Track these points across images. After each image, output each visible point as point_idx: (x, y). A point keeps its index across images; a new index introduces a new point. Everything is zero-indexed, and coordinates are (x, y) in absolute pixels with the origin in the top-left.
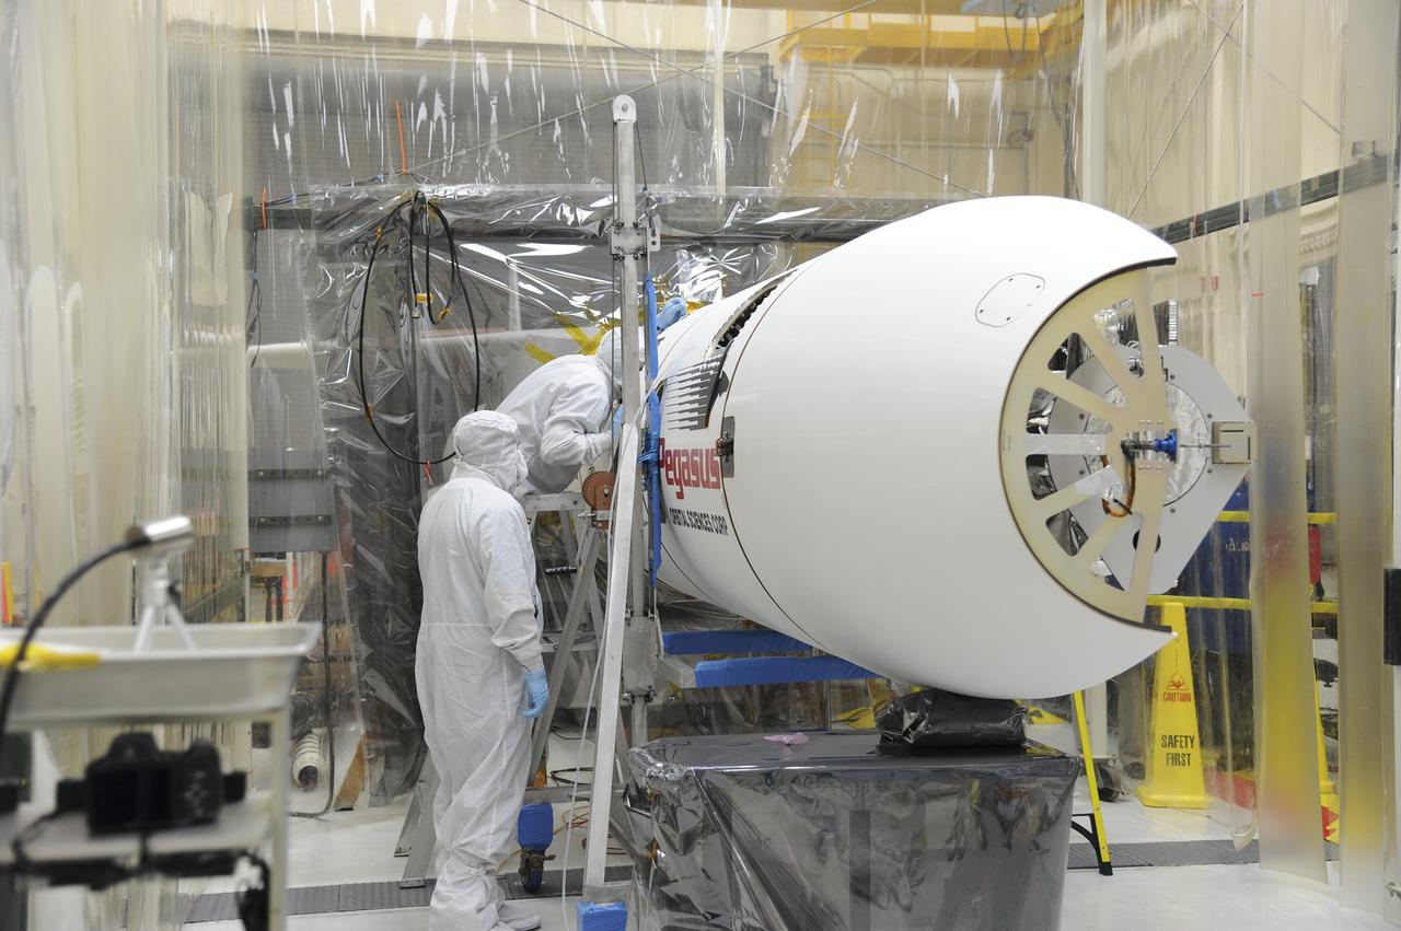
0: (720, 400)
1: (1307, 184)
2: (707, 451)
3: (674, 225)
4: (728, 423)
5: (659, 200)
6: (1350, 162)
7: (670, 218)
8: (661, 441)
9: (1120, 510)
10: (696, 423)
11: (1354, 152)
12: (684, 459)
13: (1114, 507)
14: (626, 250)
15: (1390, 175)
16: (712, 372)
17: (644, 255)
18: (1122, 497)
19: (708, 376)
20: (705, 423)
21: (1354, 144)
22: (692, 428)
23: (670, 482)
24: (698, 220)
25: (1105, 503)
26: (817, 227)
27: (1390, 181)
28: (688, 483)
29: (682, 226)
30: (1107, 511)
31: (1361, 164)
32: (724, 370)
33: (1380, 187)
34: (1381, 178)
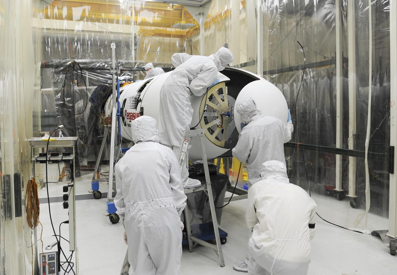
0: (140, 104)
1: (241, 64)
2: (137, 113)
4: (142, 109)
5: (122, 63)
6: (249, 61)
7: (124, 66)
9: (220, 127)
10: (134, 108)
11: (250, 59)
12: (131, 114)
13: (219, 126)
14: (114, 73)
15: (256, 63)
16: (137, 98)
17: (117, 74)
18: (221, 125)
19: (136, 98)
20: (136, 108)
21: (250, 58)
22: (133, 109)
23: (128, 119)
24: (129, 66)
25: (218, 125)
27: (256, 65)
28: (132, 119)
29: (126, 68)
30: (218, 127)
31: (251, 62)
32: (140, 97)
33: (254, 66)
34: (254, 64)
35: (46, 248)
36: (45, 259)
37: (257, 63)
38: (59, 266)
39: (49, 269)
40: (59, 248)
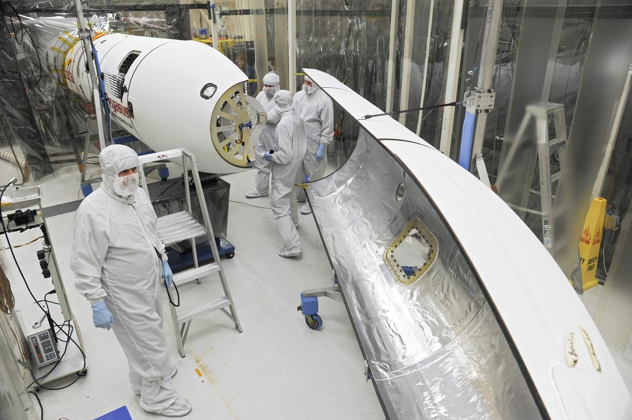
0: (125, 94)
1: (266, 10)
2: (123, 107)
3: (91, 7)
4: (129, 104)
8: (106, 94)
10: (118, 96)
13: (238, 141)
14: (85, 37)
16: (120, 82)
17: (91, 39)
18: (240, 139)
20: (121, 98)
21: (277, 3)
23: (111, 106)
24: (99, 5)
25: (236, 141)
26: (136, 6)
27: (286, 15)
28: (118, 110)
30: (237, 143)
32: (124, 84)
33: (283, 15)
34: (284, 13)
35: (33, 326)
36: (36, 340)
37: (287, 12)
38: (56, 339)
39: (44, 348)
40: (51, 321)
